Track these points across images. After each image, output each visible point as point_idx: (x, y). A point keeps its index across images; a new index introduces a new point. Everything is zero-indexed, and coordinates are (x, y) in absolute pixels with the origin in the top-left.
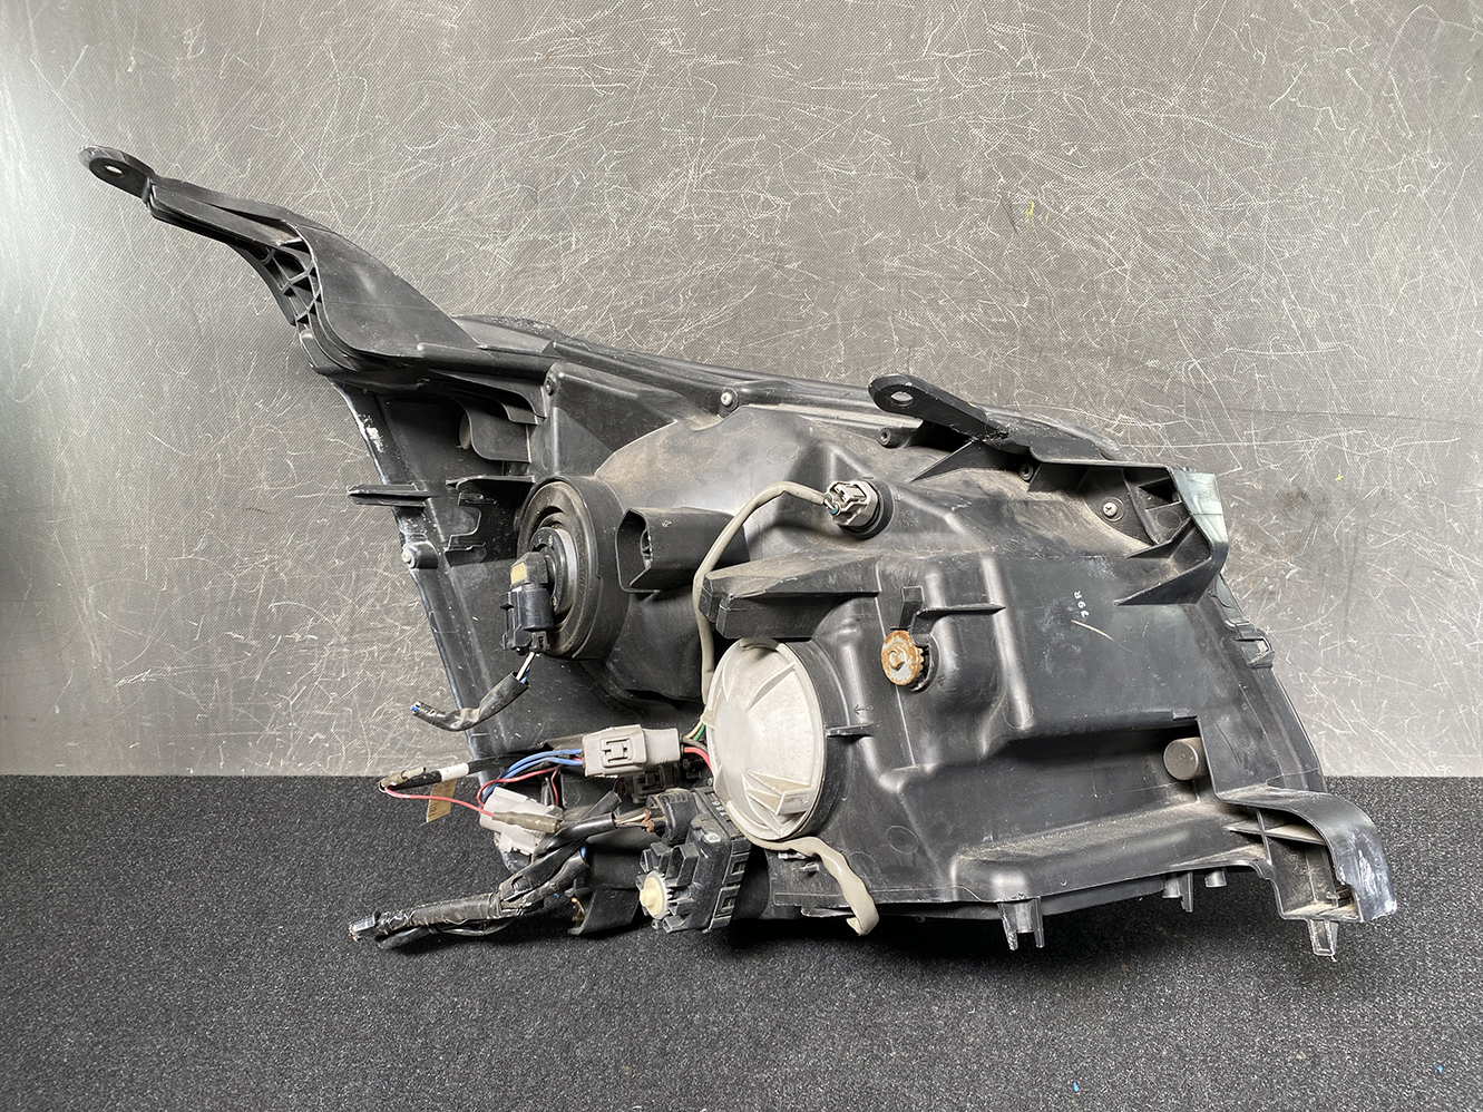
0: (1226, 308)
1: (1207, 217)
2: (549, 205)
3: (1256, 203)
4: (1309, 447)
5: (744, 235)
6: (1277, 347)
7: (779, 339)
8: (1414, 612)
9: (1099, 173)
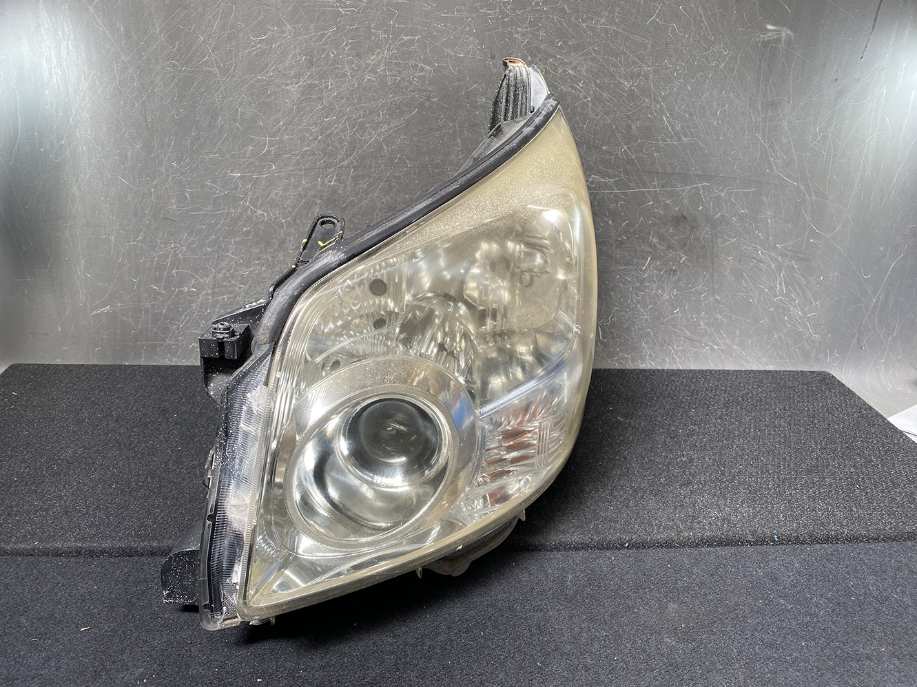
0: (638, 119)
1: (624, 74)
2: (319, 66)
3: (646, 68)
4: (684, 191)
5: (411, 83)
6: (664, 140)
7: (429, 136)
8: (746, 282)
9: (573, 54)
